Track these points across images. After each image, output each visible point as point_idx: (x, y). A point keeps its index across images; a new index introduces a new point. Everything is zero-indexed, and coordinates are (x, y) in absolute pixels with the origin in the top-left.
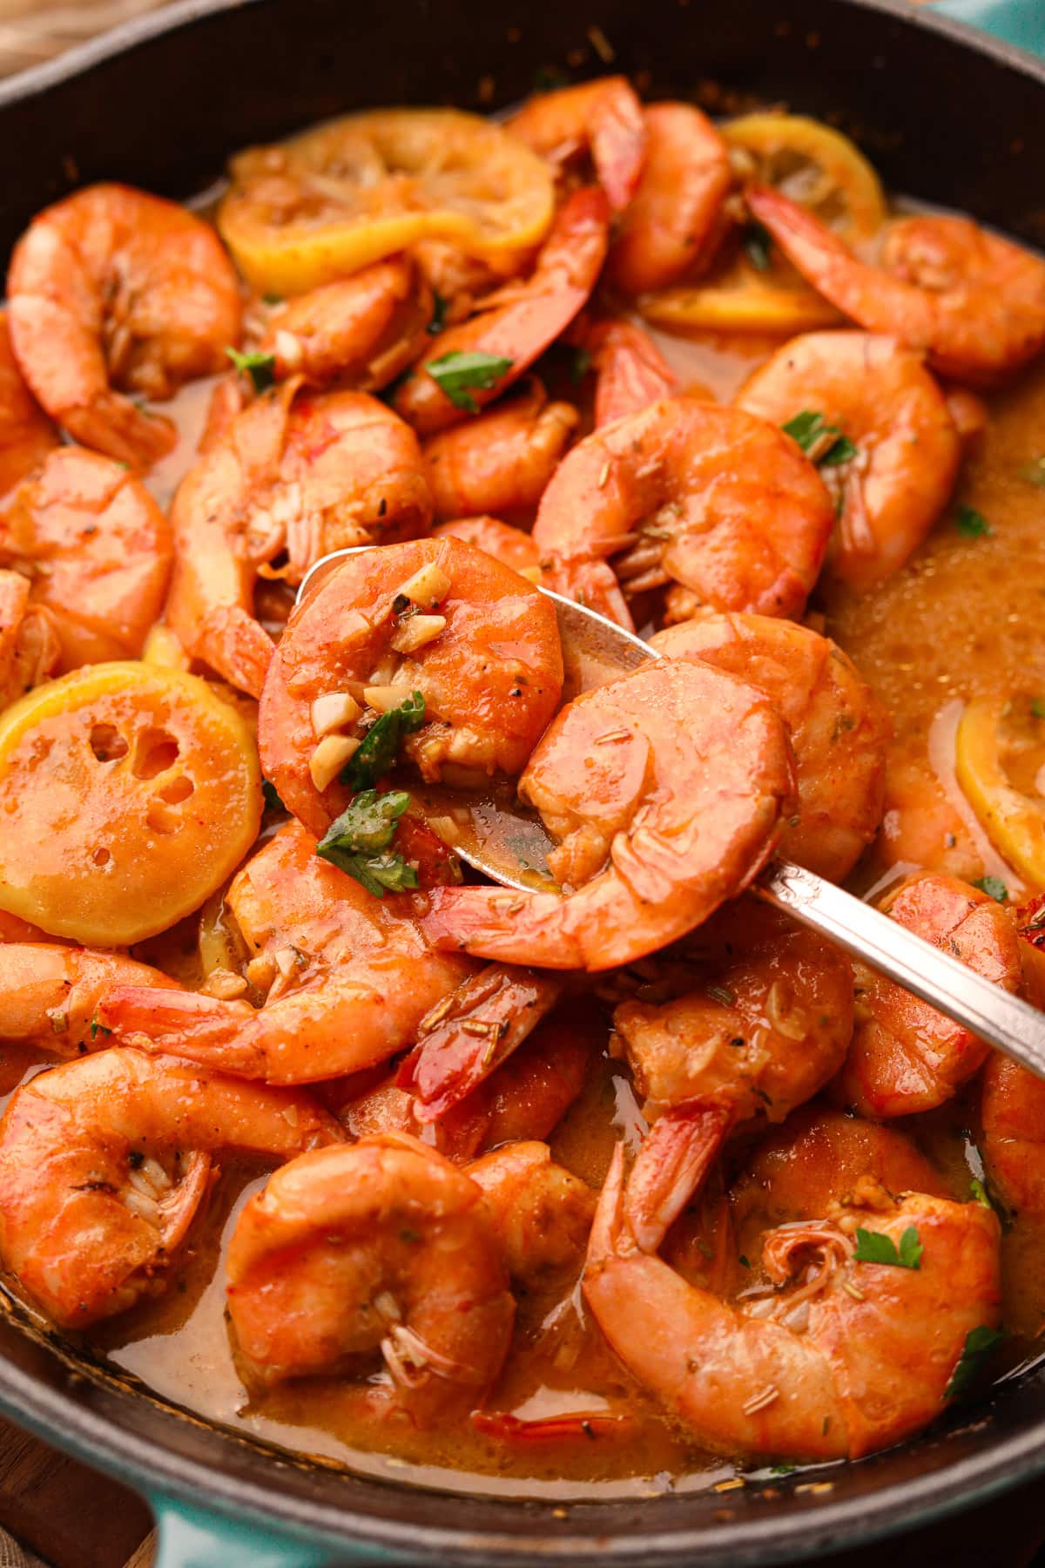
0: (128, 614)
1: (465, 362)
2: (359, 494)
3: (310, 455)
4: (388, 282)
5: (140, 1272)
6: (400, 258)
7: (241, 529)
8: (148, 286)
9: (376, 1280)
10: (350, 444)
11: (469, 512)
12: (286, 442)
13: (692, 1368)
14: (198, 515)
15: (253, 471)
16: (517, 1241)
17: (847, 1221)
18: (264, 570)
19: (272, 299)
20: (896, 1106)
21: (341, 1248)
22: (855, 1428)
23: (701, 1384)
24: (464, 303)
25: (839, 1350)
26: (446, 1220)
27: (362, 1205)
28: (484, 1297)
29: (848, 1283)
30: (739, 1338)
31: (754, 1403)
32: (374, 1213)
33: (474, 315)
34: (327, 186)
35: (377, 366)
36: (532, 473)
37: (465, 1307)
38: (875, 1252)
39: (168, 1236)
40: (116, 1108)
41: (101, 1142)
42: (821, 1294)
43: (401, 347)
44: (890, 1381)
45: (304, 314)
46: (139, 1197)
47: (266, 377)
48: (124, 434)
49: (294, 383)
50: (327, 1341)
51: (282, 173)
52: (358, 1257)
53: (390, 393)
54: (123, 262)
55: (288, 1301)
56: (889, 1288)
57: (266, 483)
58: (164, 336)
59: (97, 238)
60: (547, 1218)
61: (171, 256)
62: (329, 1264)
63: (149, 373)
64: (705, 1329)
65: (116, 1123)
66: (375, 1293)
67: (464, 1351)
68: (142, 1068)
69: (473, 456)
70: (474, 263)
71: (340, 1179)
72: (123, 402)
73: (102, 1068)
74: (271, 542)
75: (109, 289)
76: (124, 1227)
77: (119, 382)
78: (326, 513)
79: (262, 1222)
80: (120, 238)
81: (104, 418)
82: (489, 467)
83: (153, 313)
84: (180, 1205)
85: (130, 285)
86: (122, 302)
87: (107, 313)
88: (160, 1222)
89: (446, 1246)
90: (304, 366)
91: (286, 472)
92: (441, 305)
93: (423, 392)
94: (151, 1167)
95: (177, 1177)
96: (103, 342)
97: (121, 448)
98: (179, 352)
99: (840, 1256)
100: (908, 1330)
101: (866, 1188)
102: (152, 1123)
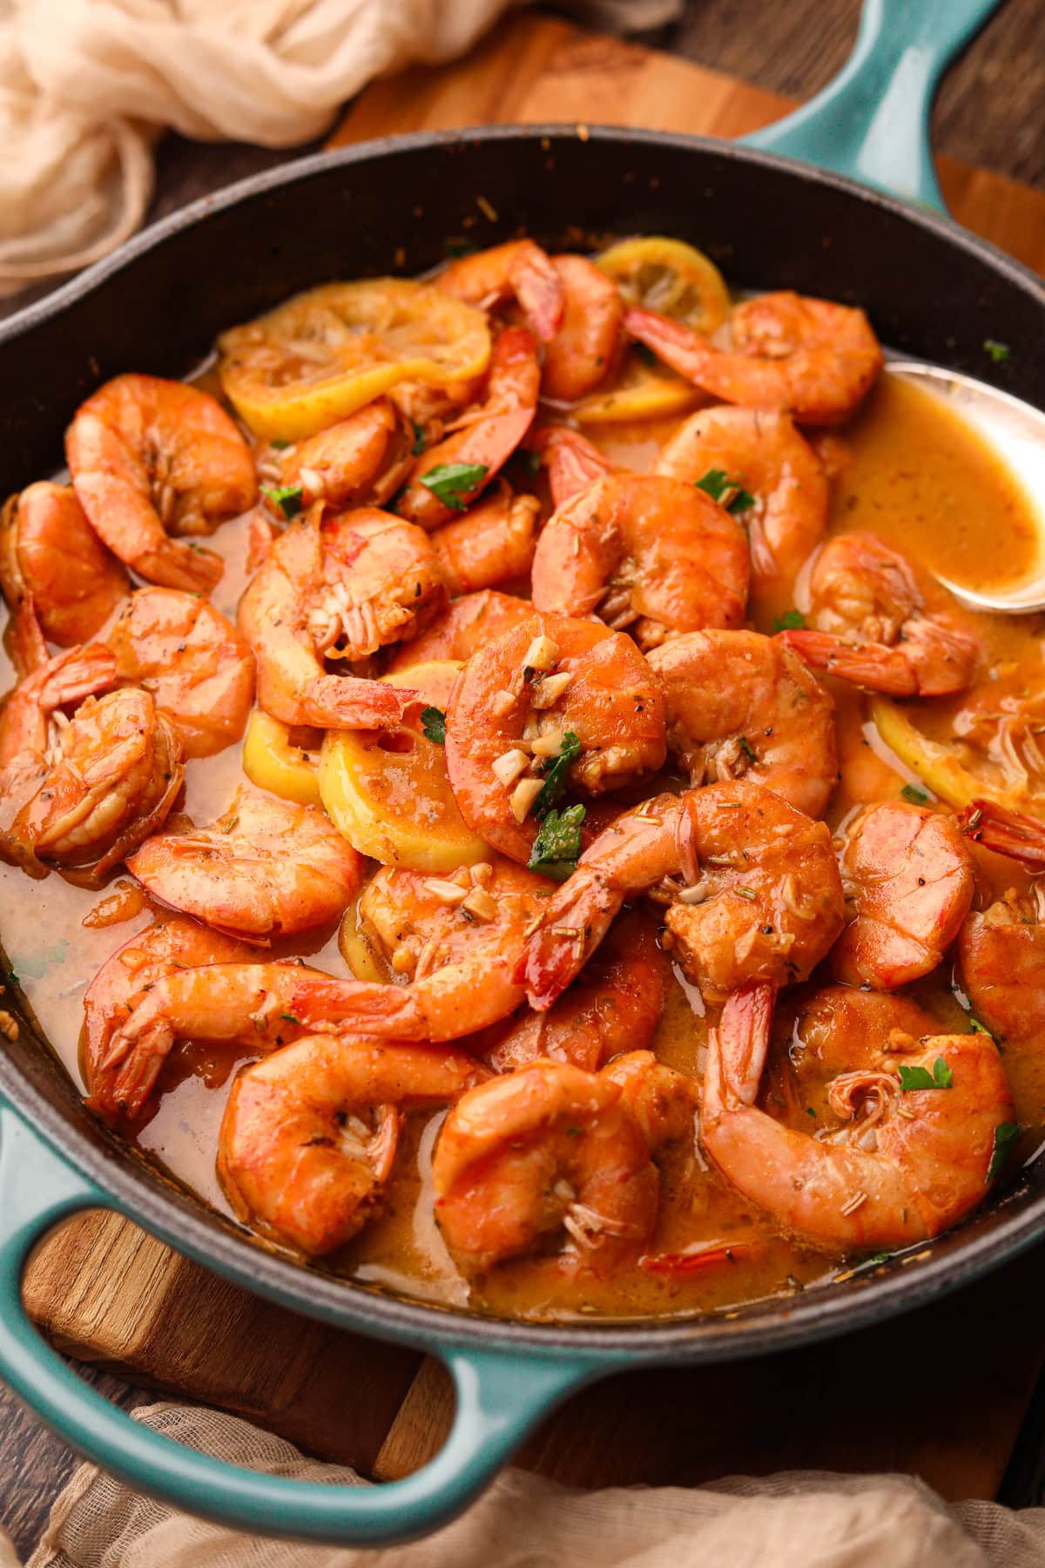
0: (227, 710)
1: (452, 471)
2: (398, 582)
3: (347, 561)
4: (379, 419)
5: (365, 1202)
6: (381, 400)
7: (303, 626)
8: (180, 450)
9: (553, 1171)
10: (378, 546)
11: (471, 589)
12: (323, 555)
13: (798, 1187)
14: (266, 624)
15: (302, 581)
16: (646, 1126)
17: (889, 1064)
18: (330, 653)
19: (281, 445)
20: (900, 977)
21: (523, 1152)
22: (927, 1214)
23: (806, 1198)
24: (437, 428)
25: (904, 1158)
26: (599, 1115)
27: (536, 1114)
28: (636, 1169)
29: (900, 1108)
30: (828, 1161)
31: (848, 1207)
32: (544, 1119)
33: (447, 436)
34: (302, 349)
35: (381, 486)
36: (519, 551)
37: (624, 1179)
38: (914, 1082)
39: (380, 1170)
40: (320, 1080)
41: (316, 1108)
42: (880, 1122)
43: (397, 469)
44: (946, 1175)
45: (315, 453)
46: (350, 1146)
47: (295, 506)
48: (187, 570)
49: (319, 507)
50: (524, 1225)
51: (262, 343)
52: (537, 1157)
53: (393, 504)
54: (155, 433)
55: (488, 1202)
56: (931, 1106)
57: (315, 587)
58: (200, 488)
59: (131, 419)
60: (664, 1105)
61: (190, 424)
62: (517, 1167)
63: (192, 519)
64: (801, 1157)
65: (322, 1091)
66: (553, 1182)
67: (628, 1213)
68: (331, 1046)
69: (466, 544)
70: (437, 395)
71: (514, 1098)
72: (181, 544)
73: (300, 1053)
74: (331, 632)
75: (148, 457)
76: (346, 1168)
77: (172, 530)
78: (373, 601)
79: (463, 1140)
80: (148, 417)
81: (170, 560)
82: (483, 551)
83: (188, 472)
84: (383, 1146)
85: (166, 451)
86: (162, 466)
87: (152, 477)
88: (371, 1162)
89: (603, 1134)
90: (326, 494)
91: (330, 577)
92: (419, 430)
93: (420, 500)
94: (354, 1122)
95: (373, 1127)
96: (154, 501)
97: (187, 581)
98: (214, 498)
99: (889, 1089)
100: (950, 1135)
101: (897, 1036)
102: (348, 1088)
